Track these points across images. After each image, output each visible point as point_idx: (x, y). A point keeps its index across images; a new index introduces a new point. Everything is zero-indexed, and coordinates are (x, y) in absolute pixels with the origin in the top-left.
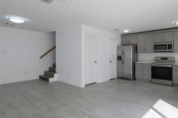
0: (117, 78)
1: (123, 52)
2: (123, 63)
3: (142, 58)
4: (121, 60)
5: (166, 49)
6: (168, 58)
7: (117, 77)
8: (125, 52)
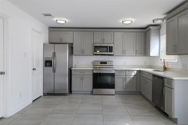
0: (44, 95)
1: (54, 54)
2: (54, 71)
3: (78, 63)
4: (51, 66)
5: (107, 52)
6: (107, 62)
7: (44, 93)
8: (57, 55)
